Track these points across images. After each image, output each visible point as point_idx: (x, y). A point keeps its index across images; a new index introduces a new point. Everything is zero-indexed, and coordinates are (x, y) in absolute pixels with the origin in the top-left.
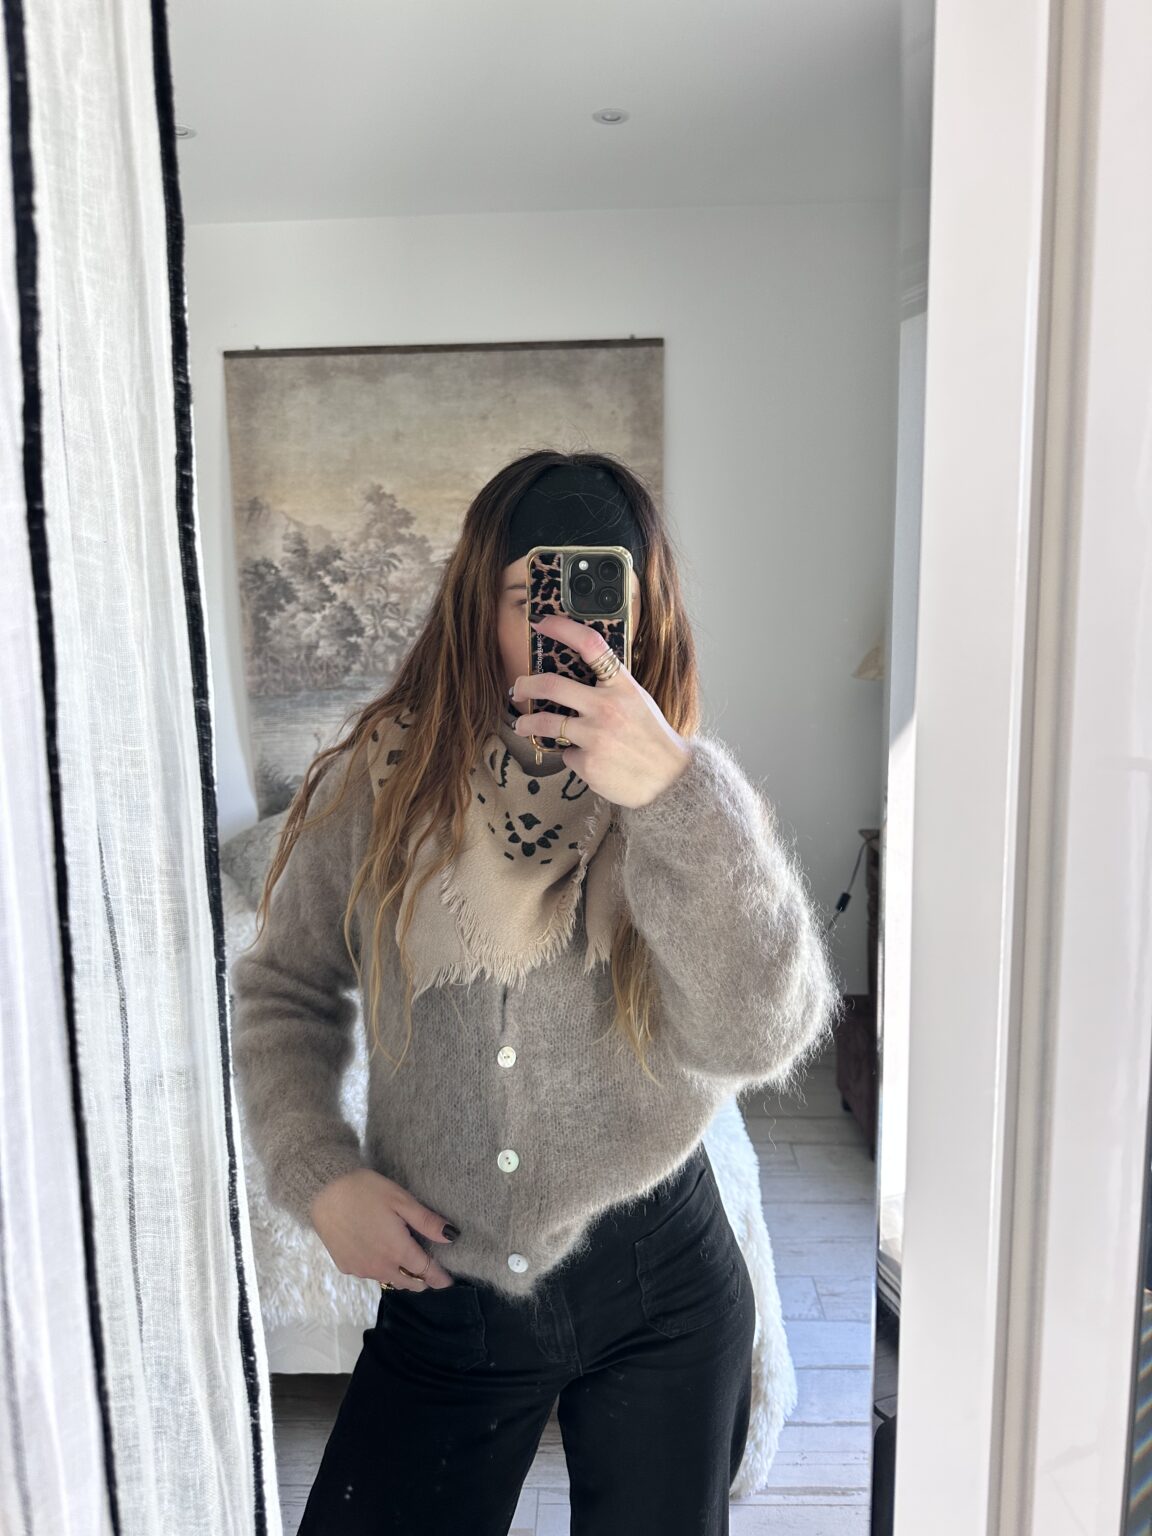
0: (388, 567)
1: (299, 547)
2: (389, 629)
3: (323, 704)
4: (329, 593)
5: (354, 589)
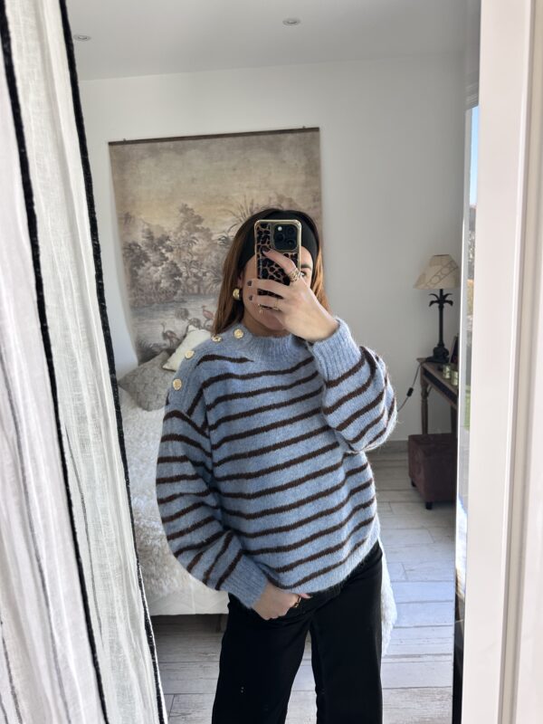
0: (192, 244)
1: (150, 236)
2: (193, 273)
4: (165, 257)
5: (176, 254)
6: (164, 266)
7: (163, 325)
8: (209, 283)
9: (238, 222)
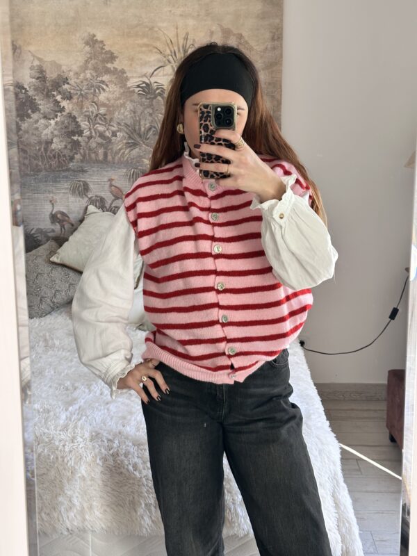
0: (99, 90)
1: (41, 75)
2: (99, 132)
4: (60, 106)
5: (77, 104)
6: (58, 119)
7: (52, 203)
8: (120, 147)
9: (165, 63)
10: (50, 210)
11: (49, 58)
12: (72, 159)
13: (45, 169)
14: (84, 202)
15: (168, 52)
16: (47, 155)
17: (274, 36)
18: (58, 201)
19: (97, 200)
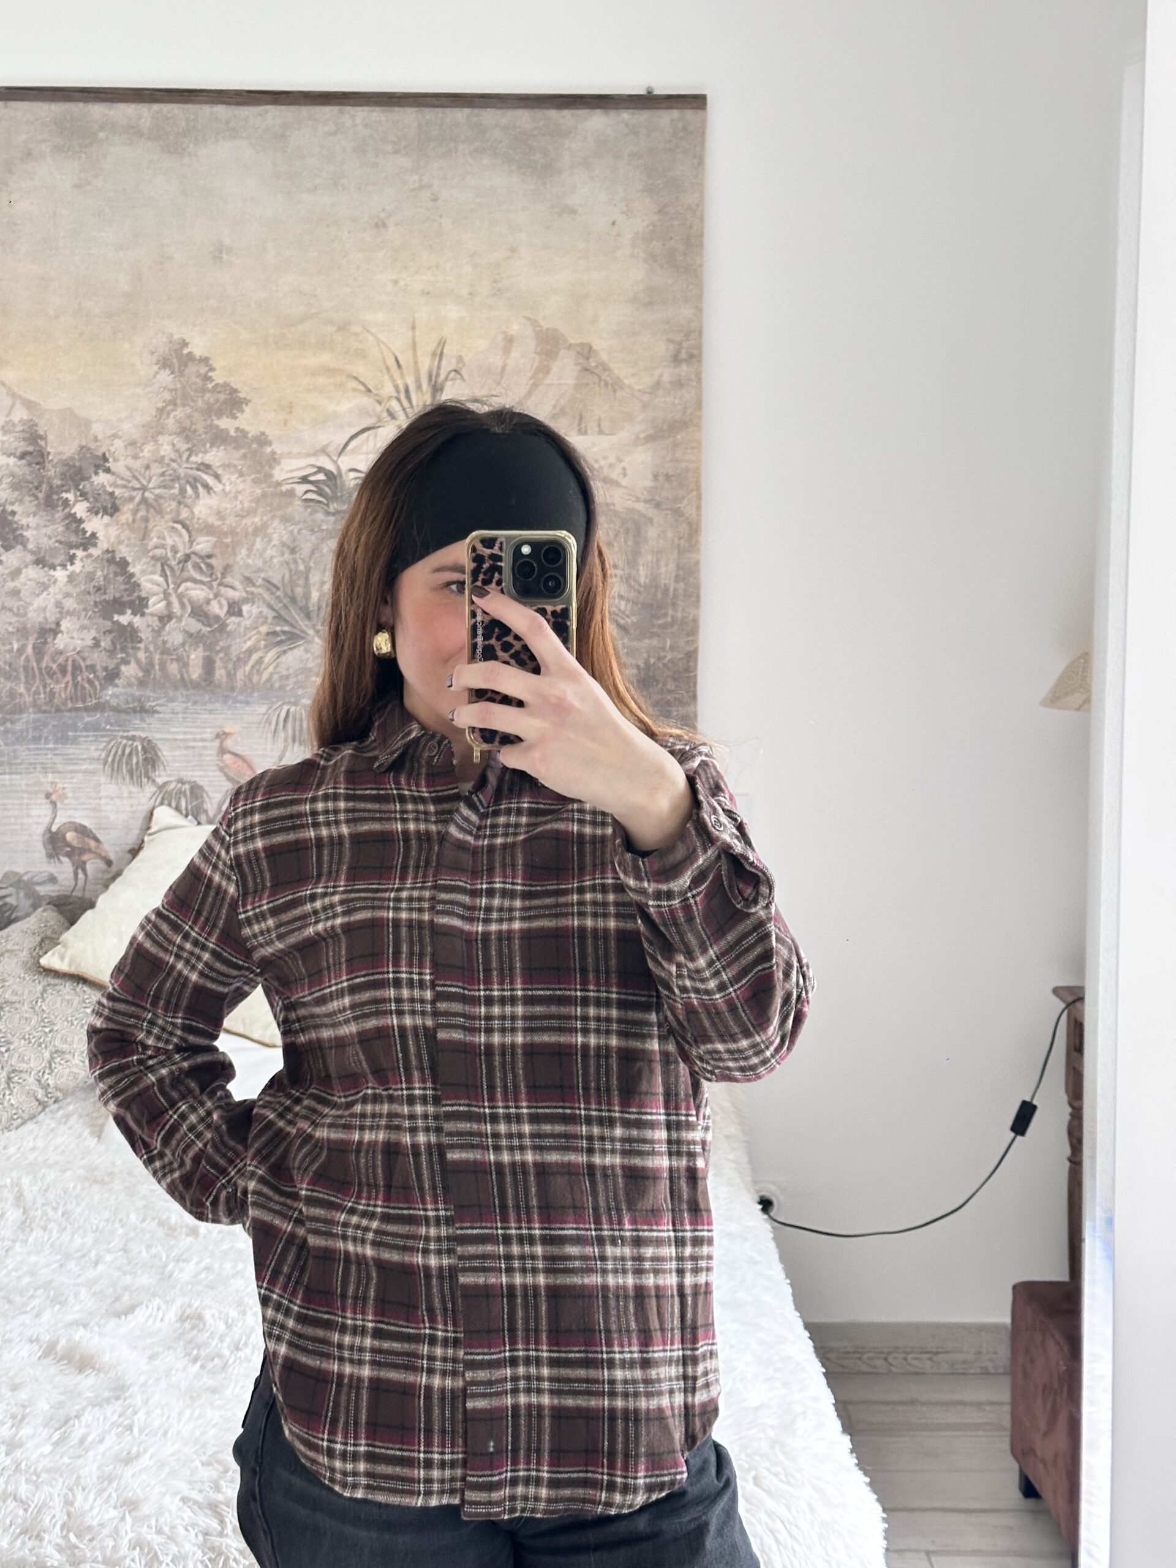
0: (195, 488)
1: (31, 449)
3: (63, 739)
4: (84, 532)
5: (131, 526)
7: (52, 799)
8: (249, 644)
9: (380, 420)
10: (47, 820)
11: (54, 402)
12: (112, 676)
13: (34, 704)
14: (145, 796)
15: (389, 389)
16: (44, 665)
17: (679, 351)
18: (70, 795)
19: (181, 792)
